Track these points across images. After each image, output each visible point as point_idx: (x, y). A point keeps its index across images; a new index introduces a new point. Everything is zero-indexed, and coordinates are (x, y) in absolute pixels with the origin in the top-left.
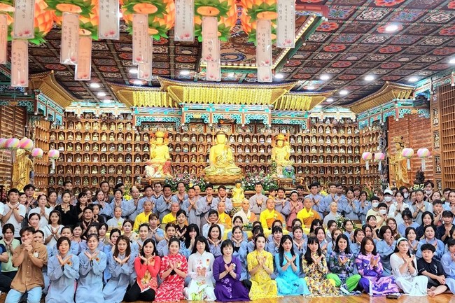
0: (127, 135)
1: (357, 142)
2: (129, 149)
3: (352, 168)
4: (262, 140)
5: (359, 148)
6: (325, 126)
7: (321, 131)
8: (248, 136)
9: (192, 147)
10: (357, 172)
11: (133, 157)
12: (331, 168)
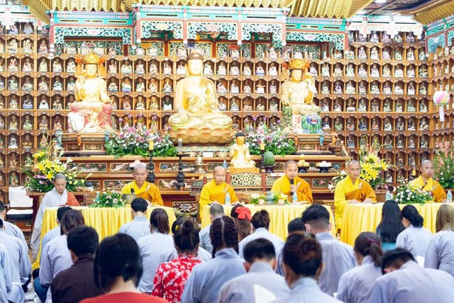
0: (24, 61)
1: (424, 74)
2: (29, 86)
3: (415, 120)
4: (260, 70)
5: (426, 84)
6: (369, 45)
7: (363, 55)
8: (236, 64)
9: (137, 82)
10: (423, 127)
11: (35, 99)
12: (379, 120)
